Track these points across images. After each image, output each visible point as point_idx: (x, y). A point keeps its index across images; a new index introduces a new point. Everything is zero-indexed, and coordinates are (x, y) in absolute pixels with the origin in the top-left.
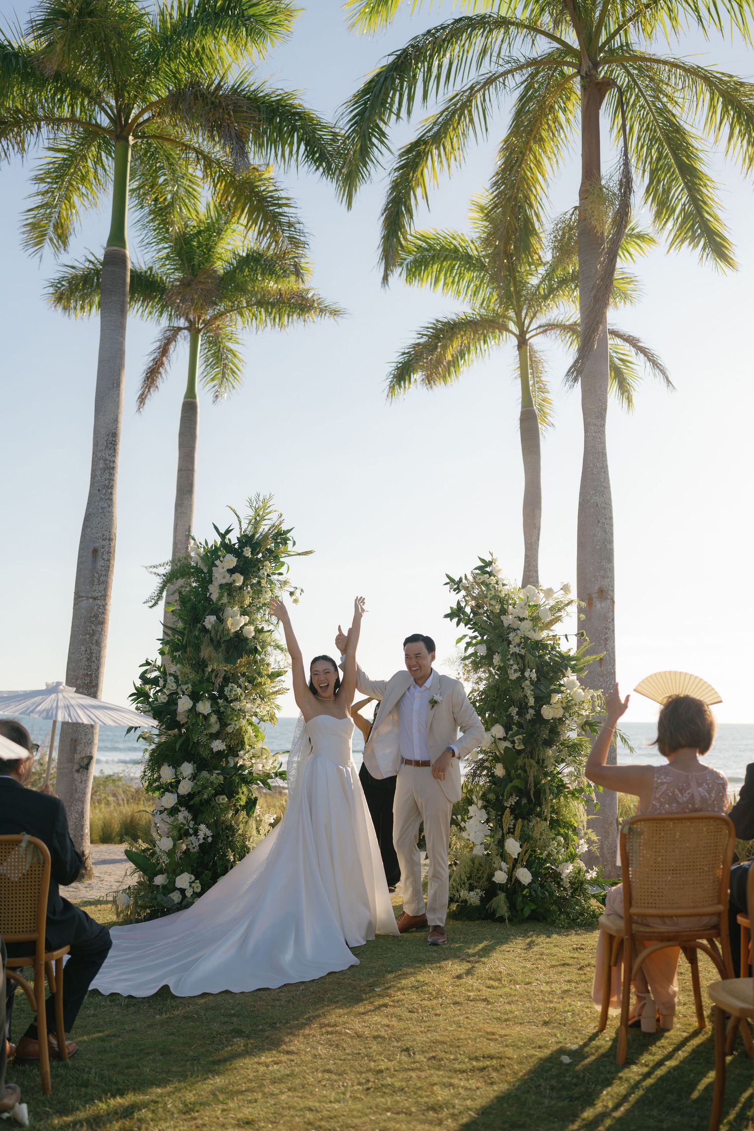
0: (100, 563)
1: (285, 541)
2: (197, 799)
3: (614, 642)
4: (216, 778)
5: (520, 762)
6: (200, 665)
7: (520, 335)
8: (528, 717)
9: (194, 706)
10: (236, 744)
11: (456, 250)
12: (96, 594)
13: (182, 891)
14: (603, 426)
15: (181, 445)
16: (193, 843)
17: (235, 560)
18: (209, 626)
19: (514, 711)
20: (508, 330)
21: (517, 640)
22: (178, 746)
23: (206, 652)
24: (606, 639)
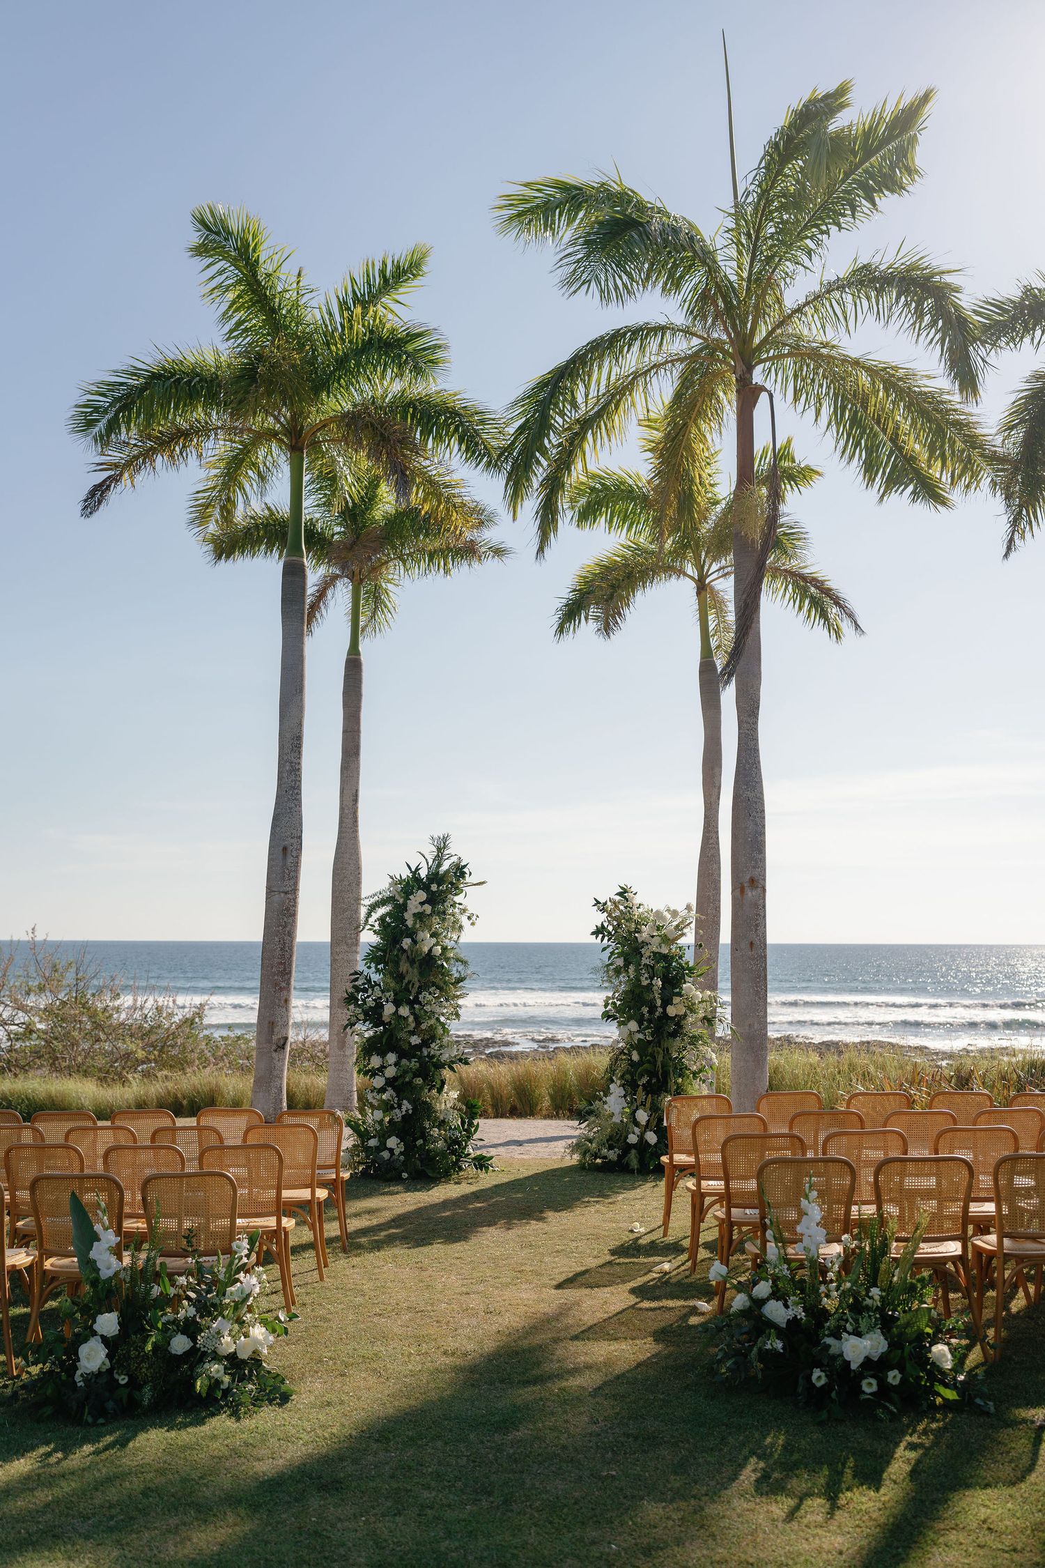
0: (290, 860)
1: (463, 875)
2: (400, 1081)
3: (765, 927)
4: (414, 1064)
5: (650, 1050)
6: (399, 977)
7: (699, 580)
8: (657, 1014)
9: (397, 1011)
10: (430, 1037)
11: (631, 491)
12: (287, 889)
13: (391, 1151)
14: (756, 723)
15: (346, 705)
16: (398, 1114)
17: (425, 895)
18: (406, 947)
19: (645, 1010)
20: (685, 574)
21: (648, 954)
22: (384, 1041)
23: (404, 967)
24: (757, 925)
